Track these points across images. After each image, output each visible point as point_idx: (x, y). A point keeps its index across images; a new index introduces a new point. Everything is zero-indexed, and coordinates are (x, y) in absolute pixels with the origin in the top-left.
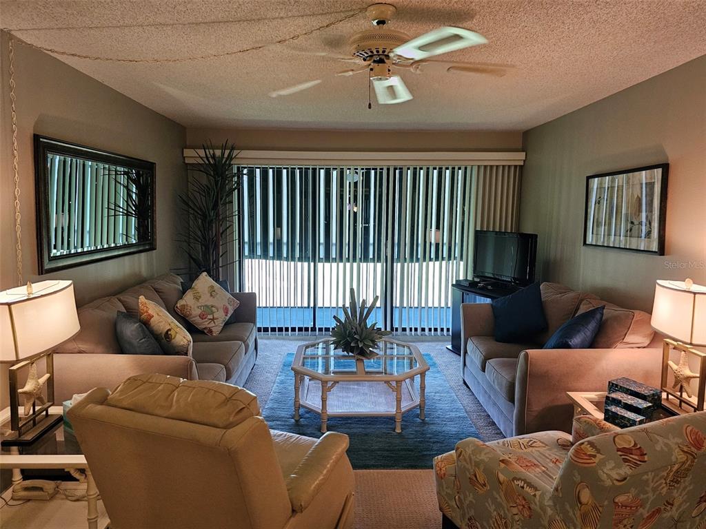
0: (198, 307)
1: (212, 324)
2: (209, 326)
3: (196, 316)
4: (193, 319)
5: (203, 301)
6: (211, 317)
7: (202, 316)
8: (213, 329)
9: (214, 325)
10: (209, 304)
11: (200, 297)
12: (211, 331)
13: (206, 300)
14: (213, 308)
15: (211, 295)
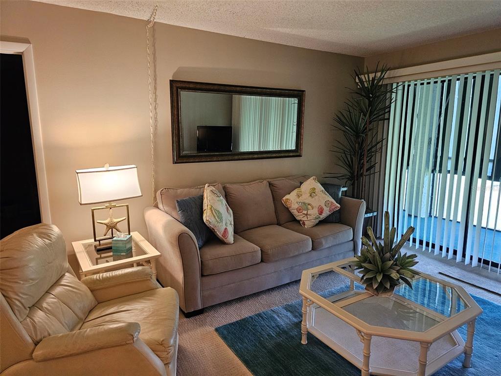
0: (297, 202)
1: (305, 219)
2: (303, 219)
3: (294, 210)
4: (292, 211)
5: (301, 199)
6: (305, 212)
7: (299, 210)
8: (306, 223)
9: (306, 219)
10: (307, 202)
11: (301, 195)
12: (304, 224)
13: (306, 198)
14: (309, 206)
15: (311, 195)
